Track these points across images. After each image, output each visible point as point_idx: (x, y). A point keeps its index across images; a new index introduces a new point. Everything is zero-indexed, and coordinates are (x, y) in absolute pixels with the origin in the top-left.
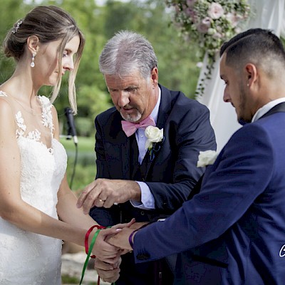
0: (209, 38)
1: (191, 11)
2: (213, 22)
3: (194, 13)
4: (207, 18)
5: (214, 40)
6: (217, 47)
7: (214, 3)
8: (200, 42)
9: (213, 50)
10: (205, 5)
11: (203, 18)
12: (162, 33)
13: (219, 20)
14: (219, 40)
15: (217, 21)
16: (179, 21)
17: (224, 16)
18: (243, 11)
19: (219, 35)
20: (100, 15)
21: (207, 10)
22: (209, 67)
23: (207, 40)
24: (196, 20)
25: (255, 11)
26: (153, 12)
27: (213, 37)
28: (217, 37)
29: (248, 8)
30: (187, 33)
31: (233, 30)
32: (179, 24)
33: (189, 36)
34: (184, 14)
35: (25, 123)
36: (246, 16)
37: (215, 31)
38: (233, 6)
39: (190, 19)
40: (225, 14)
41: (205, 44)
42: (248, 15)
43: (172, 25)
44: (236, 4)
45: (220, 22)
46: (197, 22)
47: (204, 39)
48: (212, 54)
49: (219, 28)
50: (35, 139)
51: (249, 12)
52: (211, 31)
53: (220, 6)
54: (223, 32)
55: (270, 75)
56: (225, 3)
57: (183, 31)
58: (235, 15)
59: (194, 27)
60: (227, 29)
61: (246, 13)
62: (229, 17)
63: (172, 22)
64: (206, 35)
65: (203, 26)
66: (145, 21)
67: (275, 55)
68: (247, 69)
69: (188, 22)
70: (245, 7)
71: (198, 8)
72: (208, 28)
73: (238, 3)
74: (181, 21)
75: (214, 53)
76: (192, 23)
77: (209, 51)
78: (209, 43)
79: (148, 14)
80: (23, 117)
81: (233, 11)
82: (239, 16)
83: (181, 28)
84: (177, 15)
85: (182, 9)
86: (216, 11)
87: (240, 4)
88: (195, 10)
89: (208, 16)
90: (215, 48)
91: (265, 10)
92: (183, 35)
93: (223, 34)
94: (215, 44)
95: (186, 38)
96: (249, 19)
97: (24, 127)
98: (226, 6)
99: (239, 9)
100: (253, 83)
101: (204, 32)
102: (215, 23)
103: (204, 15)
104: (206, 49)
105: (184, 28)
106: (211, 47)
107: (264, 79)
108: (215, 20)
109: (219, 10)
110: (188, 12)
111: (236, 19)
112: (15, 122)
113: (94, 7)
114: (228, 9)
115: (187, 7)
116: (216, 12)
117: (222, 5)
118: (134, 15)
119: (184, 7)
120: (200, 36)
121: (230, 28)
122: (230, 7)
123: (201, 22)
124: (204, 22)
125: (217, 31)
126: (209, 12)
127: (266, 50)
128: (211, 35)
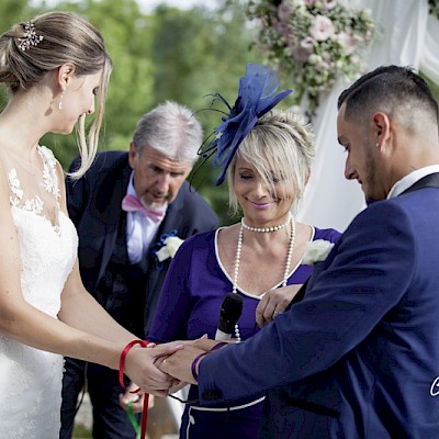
0: (310, 69)
1: (284, 26)
2: (316, 44)
3: (290, 31)
4: (309, 39)
5: (319, 73)
6: (322, 84)
7: (319, 17)
8: (296, 75)
9: (316, 88)
10: (306, 18)
11: (302, 38)
12: (239, 59)
13: (326, 42)
14: (326, 73)
15: (324, 45)
16: (265, 42)
17: (334, 37)
18: (363, 30)
19: (326, 65)
20: (146, 28)
21: (308, 26)
22: (310, 113)
23: (307, 72)
24: (291, 41)
25: (382, 31)
26: (228, 27)
27: (317, 68)
28: (323, 68)
29: (372, 25)
30: (277, 60)
31: (347, 58)
32: (265, 46)
33: (281, 64)
34: (274, 31)
35: (22, 187)
36: (368, 38)
37: (319, 58)
38: (349, 22)
39: (283, 39)
40: (336, 33)
41: (304, 79)
42: (372, 36)
43: (255, 47)
44: (353, 20)
45: (327, 46)
46: (293, 44)
47: (303, 71)
48: (314, 94)
49: (326, 55)
50: (35, 211)
51: (372, 32)
52: (313, 58)
53: (328, 21)
54: (332, 60)
55: (410, 131)
56: (336, 16)
57: (270, 58)
58: (352, 35)
59: (288, 51)
60: (338, 57)
61: (369, 33)
62: (342, 39)
63: (254, 44)
64: (306, 64)
65: (302, 51)
66: (214, 40)
67: (417, 101)
68: (376, 121)
69: (280, 43)
70: (367, 24)
71: (295, 22)
72: (308, 54)
73: (356, 18)
74: (269, 41)
75: (317, 92)
76: (285, 45)
77: (310, 89)
78: (310, 76)
79: (219, 30)
80: (18, 177)
81: (348, 29)
82: (358, 37)
83: (268, 53)
84: (262, 33)
85: (270, 24)
86: (322, 28)
87: (360, 19)
88: (290, 26)
89: (310, 35)
90: (319, 85)
91: (397, 30)
92: (271, 64)
93: (333, 64)
94: (319, 79)
95: (275, 68)
96: (372, 43)
97: (20, 193)
98: (337, 22)
99: (357, 27)
100: (384, 143)
101: (304, 59)
102: (320, 46)
103: (304, 35)
104: (305, 85)
105: (273, 53)
106: (313, 83)
107: (402, 138)
108: (320, 42)
109: (327, 26)
110: (280, 29)
111: (353, 42)
112: (8, 184)
113: (137, 15)
114: (341, 26)
115: (279, 20)
116: (322, 31)
117: (333, 19)
118: (197, 30)
119: (274, 21)
120: (297, 66)
121: (343, 55)
122: (344, 24)
123: (300, 45)
124: (304, 44)
125: (324, 59)
126: (311, 30)
127: (403, 93)
128: (313, 65)
